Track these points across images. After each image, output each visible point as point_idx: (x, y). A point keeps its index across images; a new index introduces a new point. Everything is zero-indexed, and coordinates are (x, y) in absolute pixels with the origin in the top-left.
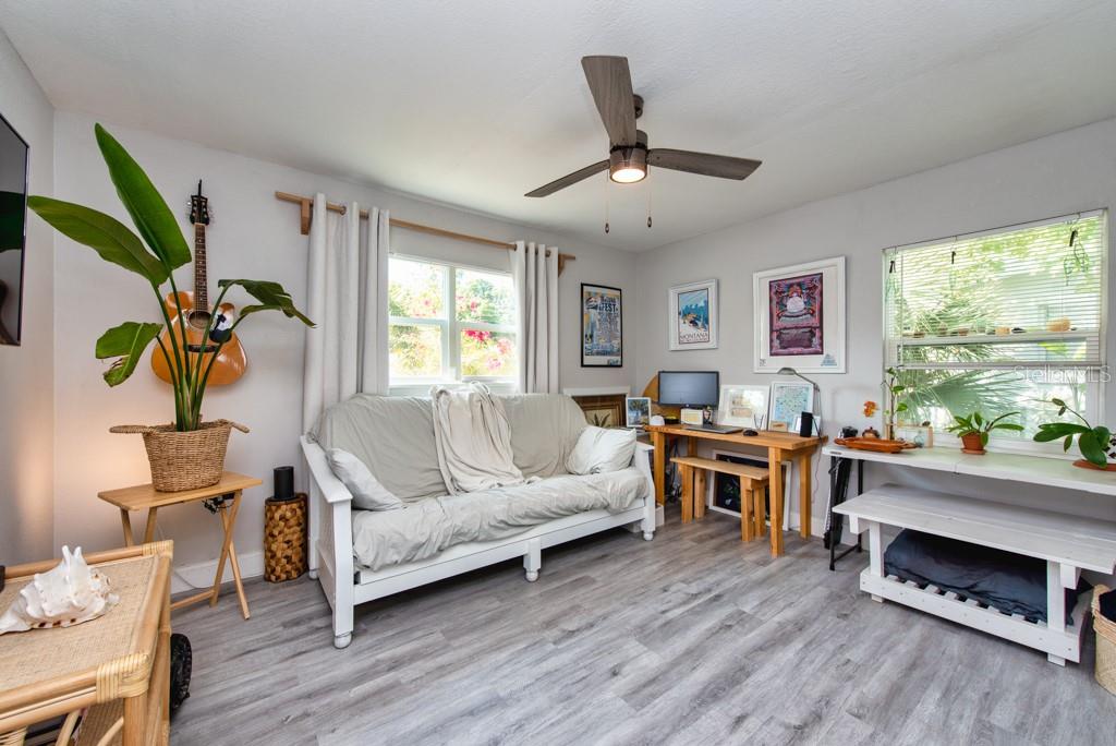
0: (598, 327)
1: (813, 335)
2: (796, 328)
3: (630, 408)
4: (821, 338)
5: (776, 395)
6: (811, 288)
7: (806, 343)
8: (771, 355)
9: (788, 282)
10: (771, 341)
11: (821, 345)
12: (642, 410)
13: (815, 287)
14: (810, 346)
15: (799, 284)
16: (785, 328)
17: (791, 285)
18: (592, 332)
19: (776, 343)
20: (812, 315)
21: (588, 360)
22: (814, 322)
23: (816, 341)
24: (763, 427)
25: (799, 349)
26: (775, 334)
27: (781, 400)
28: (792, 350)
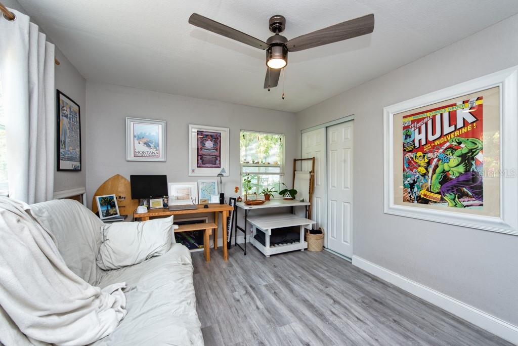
0: (68, 135)
1: (217, 159)
2: (209, 155)
3: (102, 205)
4: (220, 161)
5: (200, 187)
6: (216, 138)
7: (214, 163)
8: (198, 167)
9: (206, 133)
10: (198, 160)
11: (220, 164)
12: (110, 204)
13: (218, 138)
14: (215, 164)
15: (211, 136)
16: (204, 155)
17: (207, 135)
18: (65, 139)
19: (200, 161)
20: (216, 150)
21: (64, 165)
22: (217, 153)
23: (218, 162)
24: (197, 203)
25: (211, 165)
26: (199, 157)
27: (203, 189)
28: (207, 165)
